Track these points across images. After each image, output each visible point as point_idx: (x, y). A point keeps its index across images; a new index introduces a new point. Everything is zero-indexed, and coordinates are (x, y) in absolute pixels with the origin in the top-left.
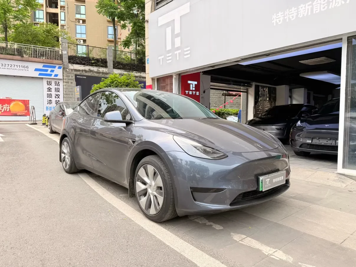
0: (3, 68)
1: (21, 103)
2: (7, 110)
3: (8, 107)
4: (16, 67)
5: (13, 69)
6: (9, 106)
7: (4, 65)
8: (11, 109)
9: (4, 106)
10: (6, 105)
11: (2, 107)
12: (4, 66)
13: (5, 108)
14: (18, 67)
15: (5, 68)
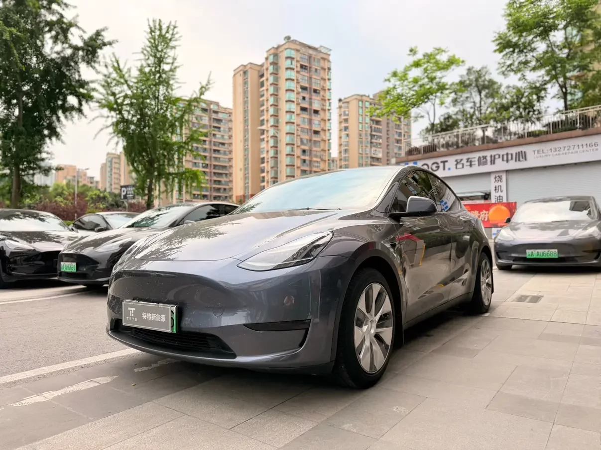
0: (556, 155)
1: (504, 208)
2: (485, 219)
3: (487, 215)
4: (576, 148)
5: (572, 153)
6: (488, 213)
7: (557, 150)
8: (490, 219)
9: (481, 213)
10: (484, 212)
11: (479, 215)
12: (559, 151)
13: (483, 215)
14: (581, 147)
15: (559, 154)
